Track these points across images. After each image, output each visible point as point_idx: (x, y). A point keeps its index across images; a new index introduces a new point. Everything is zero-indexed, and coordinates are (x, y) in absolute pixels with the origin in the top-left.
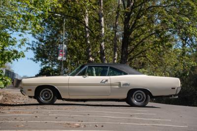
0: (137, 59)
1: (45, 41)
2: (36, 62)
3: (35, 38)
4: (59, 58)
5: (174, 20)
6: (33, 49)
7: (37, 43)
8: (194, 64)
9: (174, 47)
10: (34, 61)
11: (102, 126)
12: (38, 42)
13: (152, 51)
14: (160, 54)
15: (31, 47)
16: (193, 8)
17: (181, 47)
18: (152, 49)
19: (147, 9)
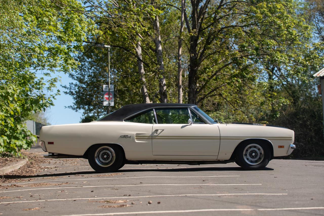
0: (209, 98)
1: (86, 82)
2: (77, 111)
3: (73, 78)
4: (105, 103)
5: (255, 44)
6: (72, 93)
7: (76, 85)
8: (286, 102)
9: (257, 81)
10: (74, 109)
11: (159, 203)
12: (78, 83)
13: (229, 87)
14: (240, 90)
15: (68, 91)
16: (280, 27)
17: (267, 81)
18: (229, 84)
19: (219, 31)
